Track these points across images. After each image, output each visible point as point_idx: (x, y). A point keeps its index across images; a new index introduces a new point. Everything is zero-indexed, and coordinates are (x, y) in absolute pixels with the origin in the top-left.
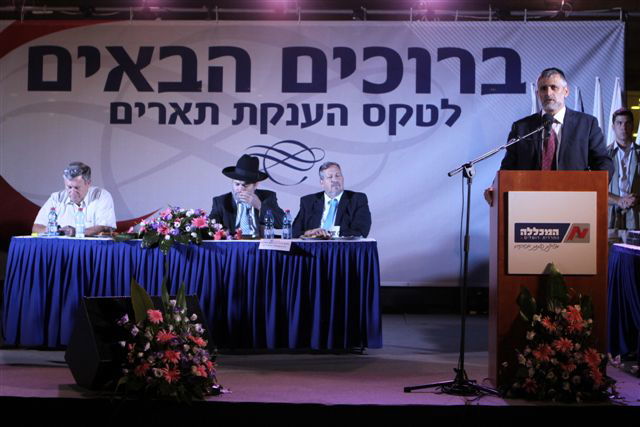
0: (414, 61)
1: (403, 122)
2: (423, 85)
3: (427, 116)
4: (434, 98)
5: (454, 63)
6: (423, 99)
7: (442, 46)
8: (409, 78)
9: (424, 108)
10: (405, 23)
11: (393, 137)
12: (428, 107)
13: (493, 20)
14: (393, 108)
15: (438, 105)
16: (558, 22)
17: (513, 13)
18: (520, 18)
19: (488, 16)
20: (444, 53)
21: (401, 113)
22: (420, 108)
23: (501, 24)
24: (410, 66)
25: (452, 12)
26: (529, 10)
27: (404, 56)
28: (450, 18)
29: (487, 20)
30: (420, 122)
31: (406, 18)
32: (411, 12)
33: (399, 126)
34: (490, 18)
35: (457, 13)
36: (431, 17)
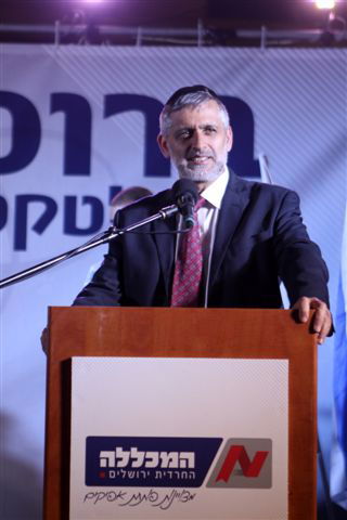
0: (60, 117)
1: (41, 227)
2: (78, 160)
3: (84, 217)
4: (96, 184)
5: (134, 122)
6: (78, 186)
7: (112, 92)
8: (52, 147)
9: (79, 201)
10: (46, 49)
11: (21, 254)
12: (88, 200)
13: (206, 45)
14: (23, 201)
15: (104, 197)
16: (321, 51)
17: (242, 34)
18: (254, 43)
19: (196, 38)
20: (116, 104)
21: (35, 211)
22: (71, 202)
23: (219, 53)
24: (53, 126)
25: (130, 31)
26: (270, 28)
27: (43, 108)
28: (128, 41)
29: (196, 45)
30: (71, 228)
31: (47, 39)
32: (57, 28)
33: (31, 235)
34: (200, 42)
35: (140, 31)
36: (95, 38)
